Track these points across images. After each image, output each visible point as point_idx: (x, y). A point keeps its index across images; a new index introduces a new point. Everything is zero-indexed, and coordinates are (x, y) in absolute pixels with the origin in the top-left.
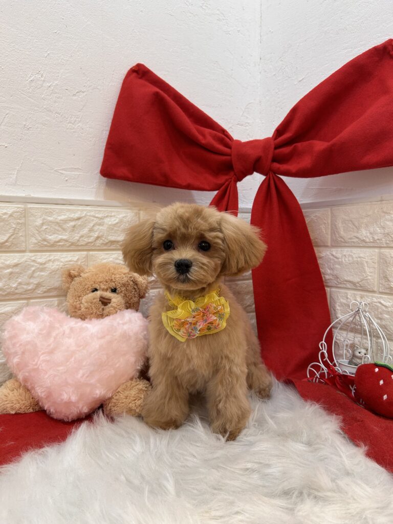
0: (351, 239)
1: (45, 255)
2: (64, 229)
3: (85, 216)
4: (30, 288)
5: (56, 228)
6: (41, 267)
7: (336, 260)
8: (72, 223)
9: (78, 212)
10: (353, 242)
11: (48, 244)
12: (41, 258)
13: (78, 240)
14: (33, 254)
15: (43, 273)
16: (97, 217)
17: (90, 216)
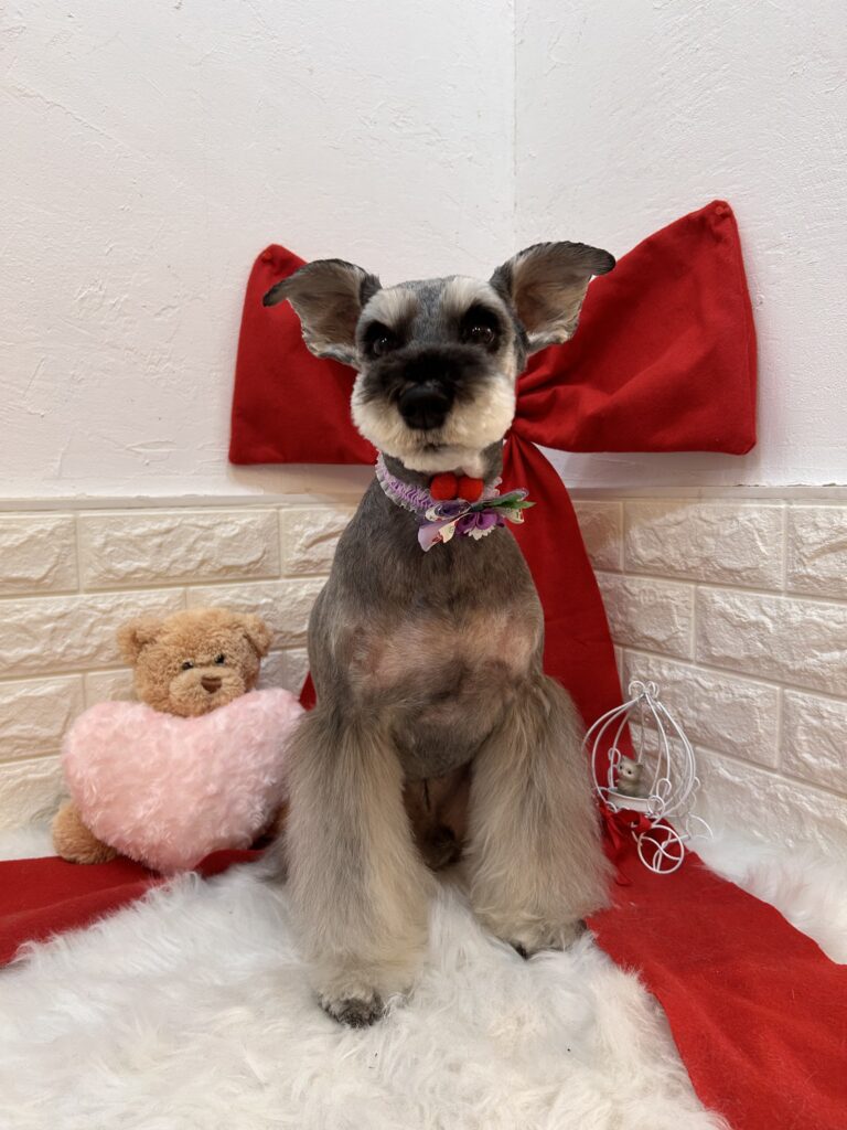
0: (652, 561)
1: (111, 596)
2: (143, 551)
3: (179, 526)
4: (86, 652)
5: (130, 549)
6: (105, 616)
7: (631, 598)
8: (157, 540)
9: (168, 519)
10: (656, 568)
11: (116, 578)
12: (105, 601)
13: (168, 569)
14: (91, 595)
15: (106, 628)
16: (201, 527)
17: (189, 525)
